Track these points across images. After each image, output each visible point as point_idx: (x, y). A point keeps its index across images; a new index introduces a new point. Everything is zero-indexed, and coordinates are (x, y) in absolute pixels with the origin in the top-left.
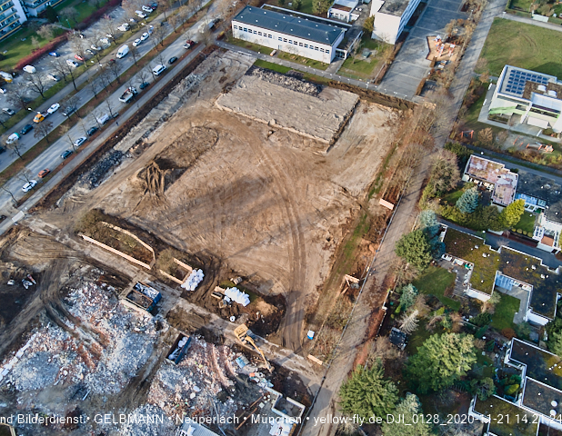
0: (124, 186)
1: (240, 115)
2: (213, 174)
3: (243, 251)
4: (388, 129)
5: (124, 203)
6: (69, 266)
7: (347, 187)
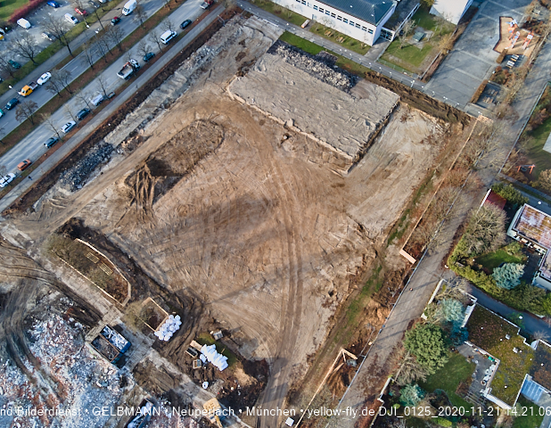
0: (110, 192)
1: (253, 109)
2: (211, 187)
3: (230, 295)
4: (428, 147)
5: (107, 214)
6: (37, 290)
7: (364, 223)
